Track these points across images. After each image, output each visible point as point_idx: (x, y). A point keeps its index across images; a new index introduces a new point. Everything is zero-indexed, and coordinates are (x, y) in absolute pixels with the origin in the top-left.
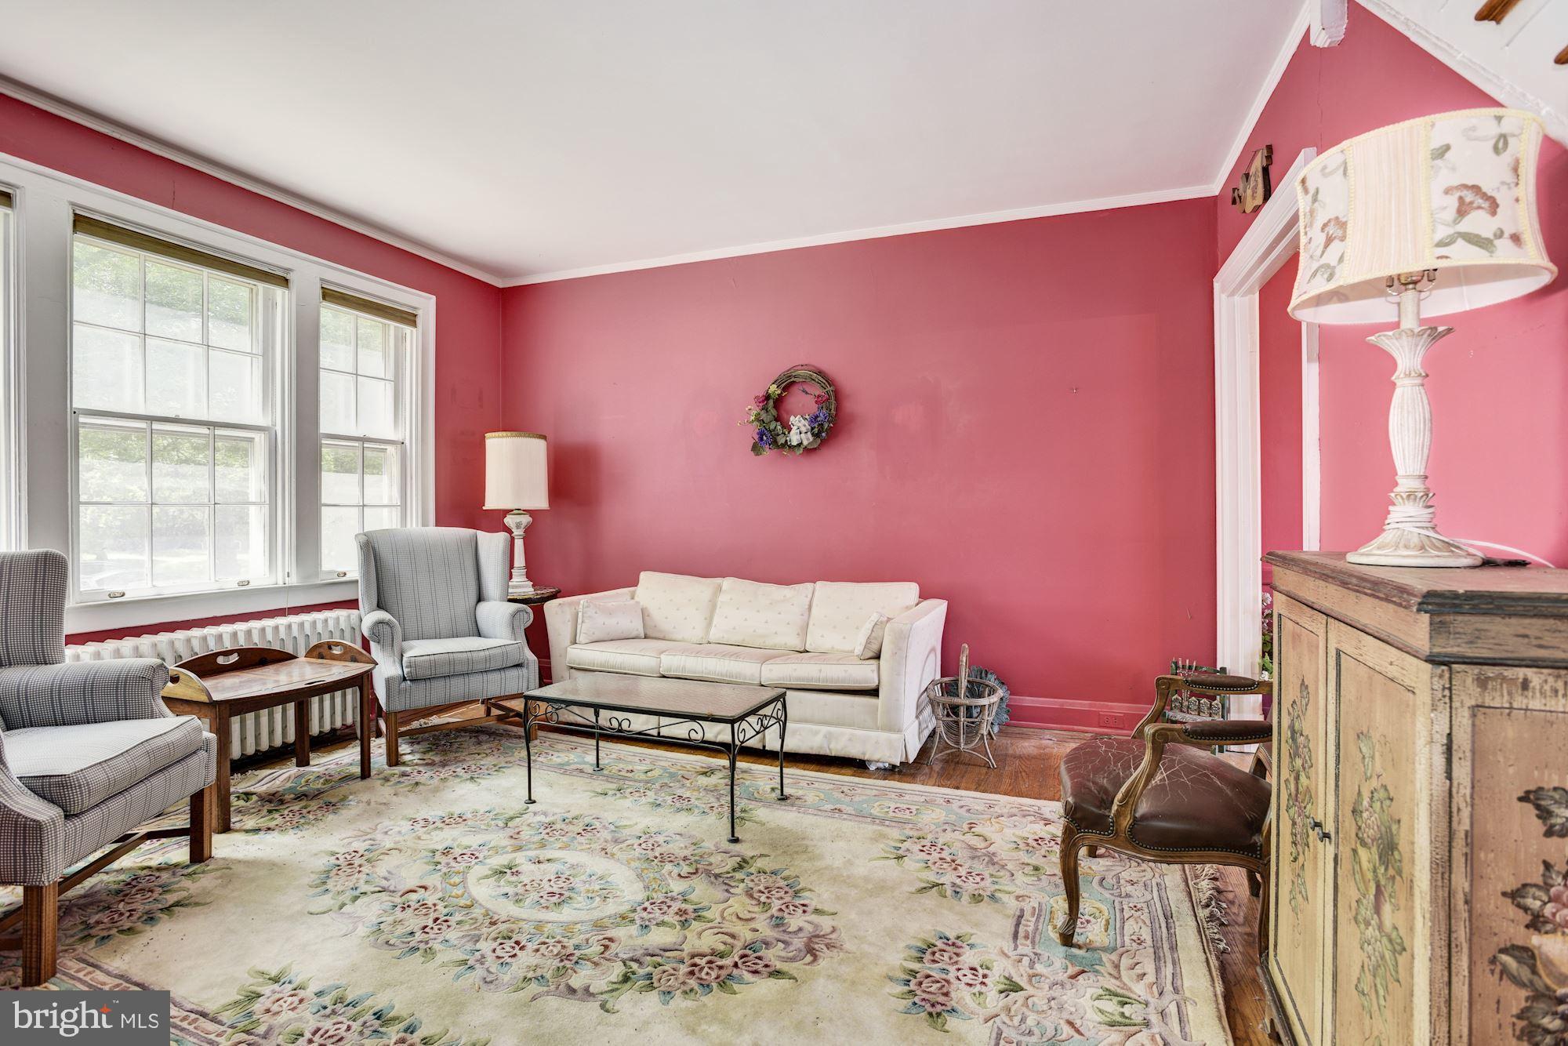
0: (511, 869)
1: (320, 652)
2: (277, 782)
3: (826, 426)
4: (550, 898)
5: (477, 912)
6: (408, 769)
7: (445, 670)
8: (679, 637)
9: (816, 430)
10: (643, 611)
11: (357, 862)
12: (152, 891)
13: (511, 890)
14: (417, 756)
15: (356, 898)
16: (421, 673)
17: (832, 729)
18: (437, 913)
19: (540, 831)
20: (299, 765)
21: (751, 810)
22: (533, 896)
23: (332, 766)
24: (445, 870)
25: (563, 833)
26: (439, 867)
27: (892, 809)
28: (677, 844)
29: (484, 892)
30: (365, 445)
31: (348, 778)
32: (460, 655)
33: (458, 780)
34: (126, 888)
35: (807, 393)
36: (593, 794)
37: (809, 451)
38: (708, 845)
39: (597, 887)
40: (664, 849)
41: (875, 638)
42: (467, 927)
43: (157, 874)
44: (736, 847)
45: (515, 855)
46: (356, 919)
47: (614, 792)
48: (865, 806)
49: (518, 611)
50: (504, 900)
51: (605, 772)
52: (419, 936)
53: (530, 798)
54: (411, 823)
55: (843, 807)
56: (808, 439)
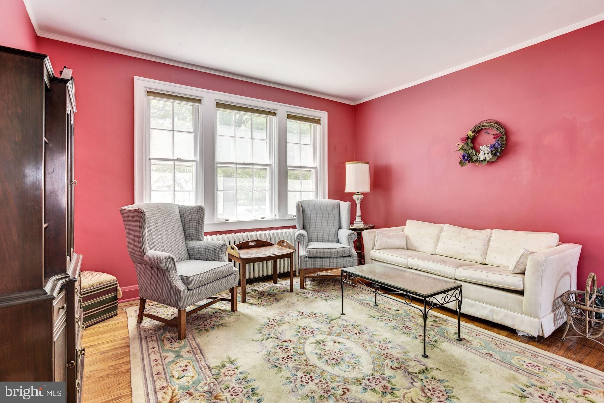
0: (323, 342)
1: (281, 243)
2: (266, 288)
3: (500, 149)
4: (332, 360)
5: (303, 358)
6: (306, 291)
7: (320, 255)
8: (422, 250)
9: (494, 152)
10: (406, 237)
11: (275, 324)
12: (217, 318)
13: (319, 352)
14: (311, 286)
15: (268, 338)
16: (312, 255)
17: (494, 308)
18: (290, 353)
19: (341, 328)
20: (274, 283)
21: (440, 342)
22: (326, 357)
23: (284, 285)
24: (300, 336)
25: (350, 331)
26: (298, 334)
27: (526, 363)
28: (396, 350)
29: (309, 348)
30: (303, 169)
31: (285, 291)
32: (326, 250)
33: (321, 299)
34: (212, 315)
35: (489, 134)
36: (369, 316)
37: (490, 163)
38: (411, 355)
39: (353, 361)
40: (389, 351)
41: (522, 263)
42: (297, 363)
43: (221, 312)
44: (425, 360)
45: (327, 336)
46: (264, 347)
47: (378, 317)
48: (508, 356)
49: (351, 234)
50: (314, 356)
51: (378, 307)
52: (280, 361)
53: (343, 313)
54: (298, 313)
55: (493, 353)
56: (489, 157)
